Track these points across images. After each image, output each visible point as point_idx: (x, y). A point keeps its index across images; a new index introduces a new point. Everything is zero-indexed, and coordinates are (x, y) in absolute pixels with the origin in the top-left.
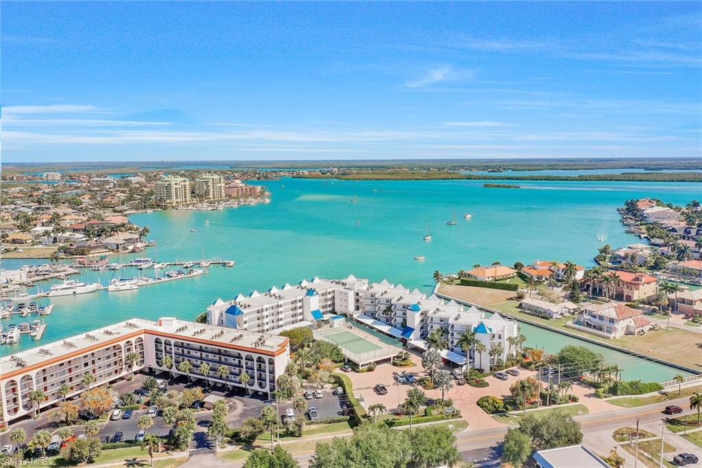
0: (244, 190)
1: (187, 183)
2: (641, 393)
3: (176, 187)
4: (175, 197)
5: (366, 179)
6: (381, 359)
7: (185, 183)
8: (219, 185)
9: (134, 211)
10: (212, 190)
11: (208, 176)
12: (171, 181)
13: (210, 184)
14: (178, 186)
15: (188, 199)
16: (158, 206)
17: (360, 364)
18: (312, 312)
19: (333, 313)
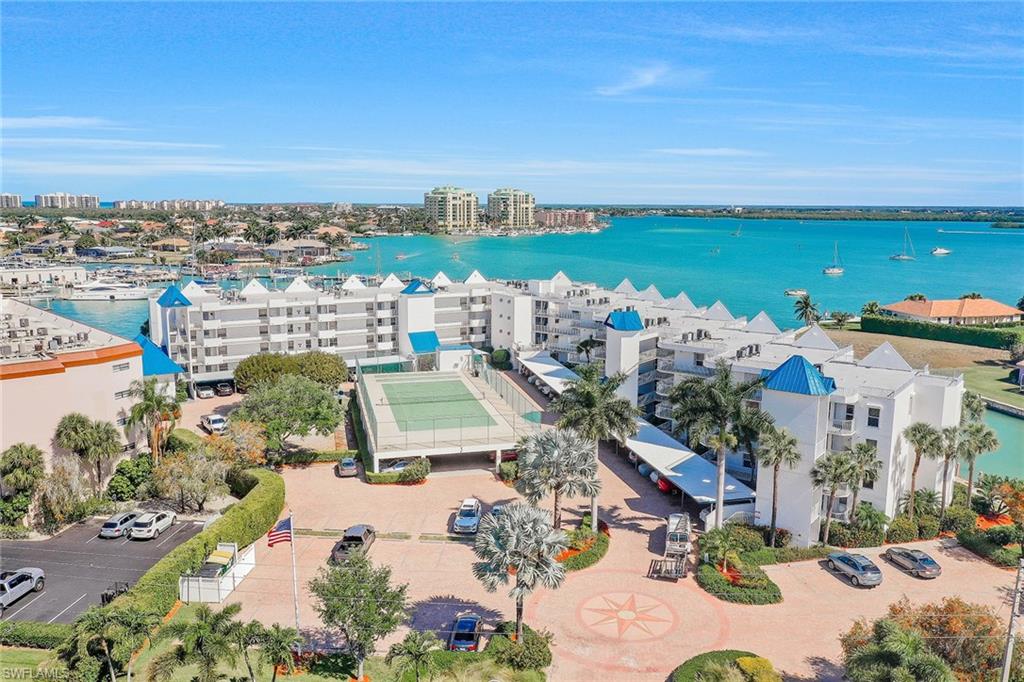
0: (567, 217)
1: (473, 199)
3: (455, 202)
4: (451, 217)
7: (468, 199)
8: (526, 205)
10: (513, 212)
11: (510, 191)
12: (447, 193)
13: (511, 202)
14: (458, 202)
15: (473, 223)
16: (426, 229)
17: (378, 456)
18: (410, 335)
19: (486, 347)
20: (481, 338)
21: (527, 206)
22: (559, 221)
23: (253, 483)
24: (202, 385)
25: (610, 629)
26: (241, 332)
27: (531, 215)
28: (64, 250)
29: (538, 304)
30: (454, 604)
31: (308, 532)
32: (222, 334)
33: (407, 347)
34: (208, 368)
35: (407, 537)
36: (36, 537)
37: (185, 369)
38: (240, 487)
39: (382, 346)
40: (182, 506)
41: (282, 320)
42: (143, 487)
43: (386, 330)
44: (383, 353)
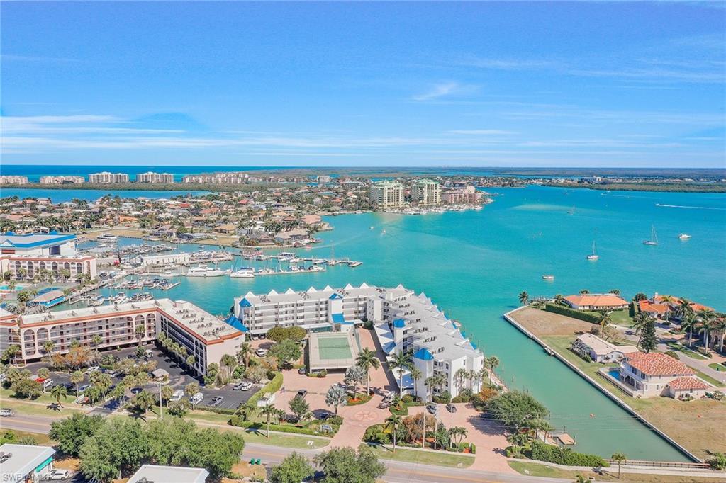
1: (401, 188)
2: (565, 463)
3: (389, 191)
4: (387, 201)
5: (622, 190)
6: (336, 367)
7: (398, 188)
9: (346, 212)
10: (427, 195)
11: (425, 182)
12: (384, 186)
13: (425, 189)
14: (391, 191)
15: (400, 202)
16: (370, 208)
17: (311, 368)
18: (333, 315)
19: (365, 319)
20: (363, 315)
21: (436, 191)
22: (457, 200)
23: (274, 376)
24: (255, 336)
25: (360, 419)
26: (268, 314)
27: (438, 196)
28: (171, 234)
29: (385, 304)
30: (324, 411)
31: (289, 391)
32: (261, 315)
33: (331, 319)
34: (256, 328)
35: (316, 393)
36: (216, 388)
37: (248, 329)
38: (271, 377)
39: (322, 319)
40: (254, 381)
41: (283, 310)
42: (242, 375)
43: (324, 312)
44: (322, 322)
